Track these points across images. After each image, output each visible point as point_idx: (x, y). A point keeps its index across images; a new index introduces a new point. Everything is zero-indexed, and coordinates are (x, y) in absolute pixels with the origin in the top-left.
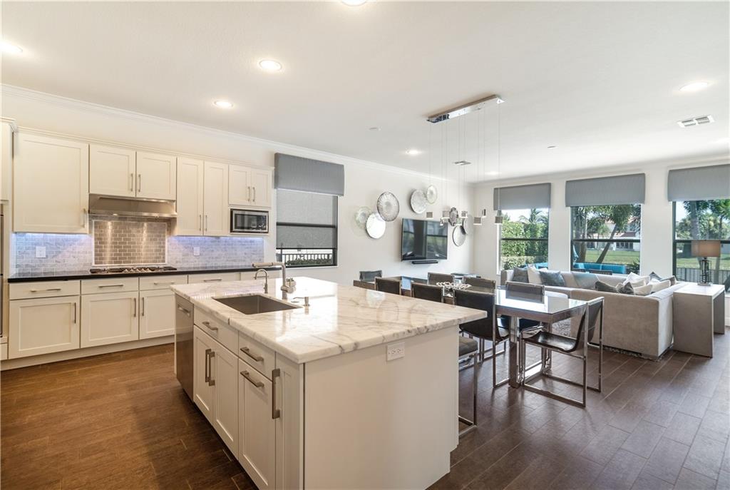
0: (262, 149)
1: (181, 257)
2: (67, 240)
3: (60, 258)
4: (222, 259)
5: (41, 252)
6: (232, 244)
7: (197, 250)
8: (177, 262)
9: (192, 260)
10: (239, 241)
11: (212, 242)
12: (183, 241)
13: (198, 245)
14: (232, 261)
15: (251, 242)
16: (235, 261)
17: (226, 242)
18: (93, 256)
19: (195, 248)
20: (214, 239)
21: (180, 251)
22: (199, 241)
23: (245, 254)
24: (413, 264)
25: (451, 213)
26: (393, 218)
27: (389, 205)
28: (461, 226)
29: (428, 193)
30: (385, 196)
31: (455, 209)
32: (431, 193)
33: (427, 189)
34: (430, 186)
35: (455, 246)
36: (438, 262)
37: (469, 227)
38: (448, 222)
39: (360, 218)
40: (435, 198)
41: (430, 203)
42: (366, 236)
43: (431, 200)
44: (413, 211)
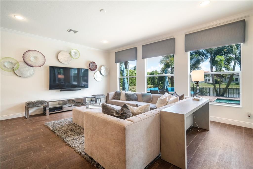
24: (60, 91)
25: (91, 64)
26: (40, 65)
27: (36, 58)
28: (100, 71)
29: (73, 53)
30: (31, 52)
31: (94, 63)
32: (76, 53)
33: (71, 51)
34: (73, 50)
35: (96, 81)
36: (80, 90)
37: (105, 72)
38: (89, 69)
39: (6, 64)
40: (78, 56)
41: (74, 58)
42: (15, 76)
43: (75, 57)
44: (60, 62)
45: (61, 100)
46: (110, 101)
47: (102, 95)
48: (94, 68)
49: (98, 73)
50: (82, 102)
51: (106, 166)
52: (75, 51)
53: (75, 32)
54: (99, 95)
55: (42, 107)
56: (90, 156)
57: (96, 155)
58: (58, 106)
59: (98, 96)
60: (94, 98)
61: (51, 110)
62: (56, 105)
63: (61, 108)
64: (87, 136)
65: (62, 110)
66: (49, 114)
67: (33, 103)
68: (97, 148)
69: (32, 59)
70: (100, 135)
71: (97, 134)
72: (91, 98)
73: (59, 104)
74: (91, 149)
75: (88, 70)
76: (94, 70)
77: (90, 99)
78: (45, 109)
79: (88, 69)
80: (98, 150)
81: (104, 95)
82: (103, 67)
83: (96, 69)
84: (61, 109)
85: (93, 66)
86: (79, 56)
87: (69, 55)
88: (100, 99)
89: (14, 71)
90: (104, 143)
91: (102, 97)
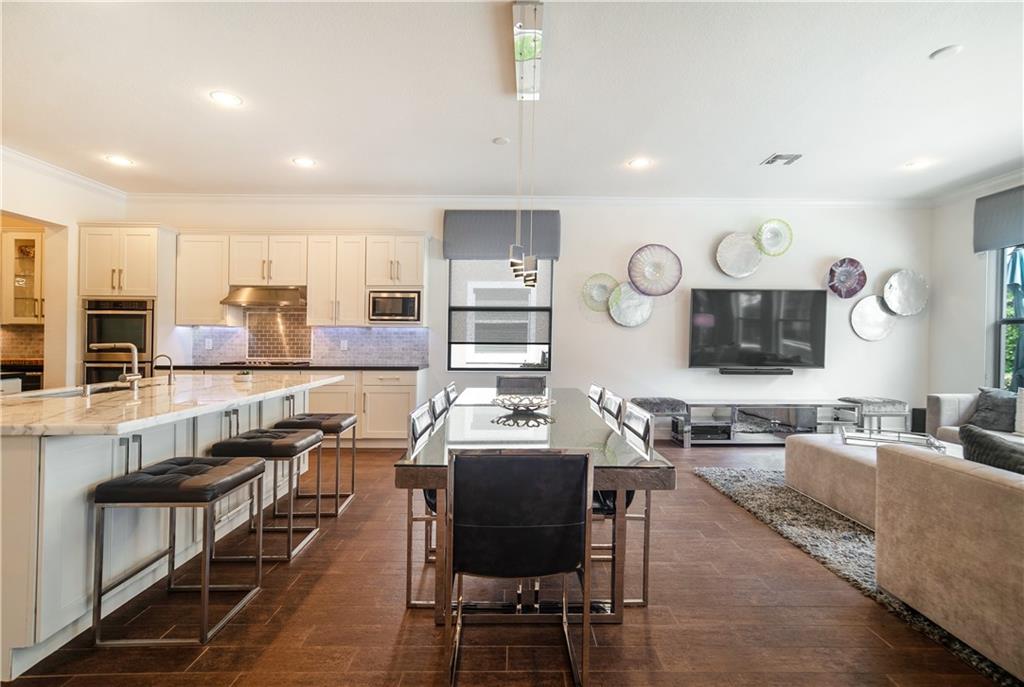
0: (424, 214)
1: (327, 351)
2: (228, 332)
3: (222, 350)
4: (374, 355)
5: (209, 344)
6: (386, 337)
7: (344, 344)
8: (323, 357)
9: (339, 355)
10: (396, 333)
11: (362, 334)
12: (330, 333)
13: (345, 338)
14: (387, 358)
15: (411, 333)
16: (390, 358)
17: (378, 333)
18: (247, 350)
19: (342, 342)
20: (364, 330)
21: (327, 345)
22: (347, 333)
23: (403, 349)
24: (722, 373)
25: (838, 270)
26: (666, 289)
27: (657, 267)
28: (878, 297)
29: (766, 236)
30: (647, 251)
31: (853, 262)
32: (776, 234)
33: (760, 230)
34: (767, 222)
35: (861, 340)
36: (791, 373)
37: (907, 299)
38: (830, 291)
39: (595, 293)
40: (787, 244)
41: (769, 255)
42: (610, 323)
43: (773, 251)
44: (724, 273)
45: (728, 406)
46: (945, 430)
47: (893, 403)
48: (852, 283)
49: (868, 305)
50: (793, 423)
51: (996, 652)
52: (774, 225)
53: (791, 159)
54: (877, 403)
55: (670, 419)
56: (908, 600)
57: (936, 600)
58: (713, 423)
59: (869, 403)
60: (853, 409)
61: (698, 431)
62: (708, 418)
63: (726, 432)
64: (893, 528)
65: (729, 438)
66: (693, 445)
67: (651, 403)
68: (944, 578)
69: (648, 270)
70: (964, 535)
71: (949, 530)
72: (838, 408)
73: (716, 418)
74: (913, 579)
75: (823, 294)
76: (851, 293)
77: (829, 413)
78: (675, 425)
79: (824, 289)
80: (952, 586)
81: (900, 403)
82: (894, 280)
83: (863, 286)
84: (726, 436)
85: (848, 275)
86: (790, 244)
87: (753, 243)
88: (875, 419)
89: (608, 310)
90: (985, 564)
91: (889, 409)
